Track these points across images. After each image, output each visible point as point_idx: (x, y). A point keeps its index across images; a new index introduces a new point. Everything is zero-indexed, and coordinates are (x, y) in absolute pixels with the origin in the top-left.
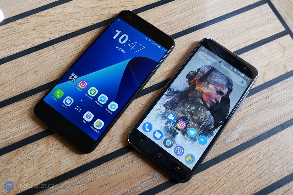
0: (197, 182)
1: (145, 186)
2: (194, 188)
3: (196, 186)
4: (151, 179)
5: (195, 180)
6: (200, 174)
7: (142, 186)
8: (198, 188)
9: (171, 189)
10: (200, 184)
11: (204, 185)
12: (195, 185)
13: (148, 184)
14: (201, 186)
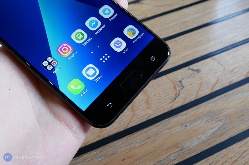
0: (235, 154)
1: (173, 159)
2: (232, 161)
3: (234, 159)
4: (180, 152)
5: (231, 151)
6: (236, 146)
7: (170, 159)
8: (236, 160)
9: (204, 162)
10: (239, 157)
11: (244, 157)
12: (233, 157)
13: (176, 157)
14: (240, 159)
